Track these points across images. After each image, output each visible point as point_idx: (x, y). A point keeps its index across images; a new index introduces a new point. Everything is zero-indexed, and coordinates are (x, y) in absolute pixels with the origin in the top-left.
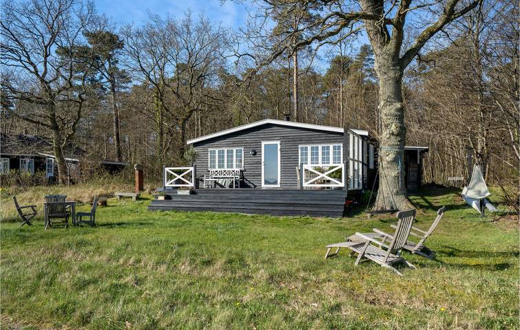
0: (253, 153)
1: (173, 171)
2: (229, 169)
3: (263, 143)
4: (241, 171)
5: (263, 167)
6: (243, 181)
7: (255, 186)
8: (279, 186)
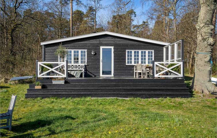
0: (94, 53)
1: (44, 64)
2: (76, 64)
3: (101, 48)
4: (85, 66)
5: (101, 63)
6: (86, 72)
7: (95, 76)
8: (112, 75)
